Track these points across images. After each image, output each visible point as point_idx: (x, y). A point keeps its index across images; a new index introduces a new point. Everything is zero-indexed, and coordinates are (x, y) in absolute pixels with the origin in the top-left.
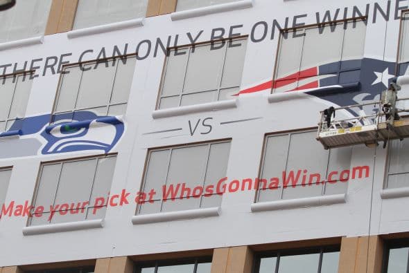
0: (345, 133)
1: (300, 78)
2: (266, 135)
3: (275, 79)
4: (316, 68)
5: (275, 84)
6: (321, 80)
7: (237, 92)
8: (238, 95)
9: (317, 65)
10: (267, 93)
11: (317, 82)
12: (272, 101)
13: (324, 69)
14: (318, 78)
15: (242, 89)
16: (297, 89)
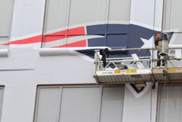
0: (121, 74)
1: (69, 36)
2: (38, 86)
3: (44, 34)
4: (83, 28)
5: (44, 39)
6: (88, 40)
7: (7, 42)
8: (8, 44)
9: (85, 25)
10: (37, 46)
11: (85, 41)
12: (43, 55)
13: (91, 30)
14: (86, 38)
15: (12, 40)
16: (66, 46)
